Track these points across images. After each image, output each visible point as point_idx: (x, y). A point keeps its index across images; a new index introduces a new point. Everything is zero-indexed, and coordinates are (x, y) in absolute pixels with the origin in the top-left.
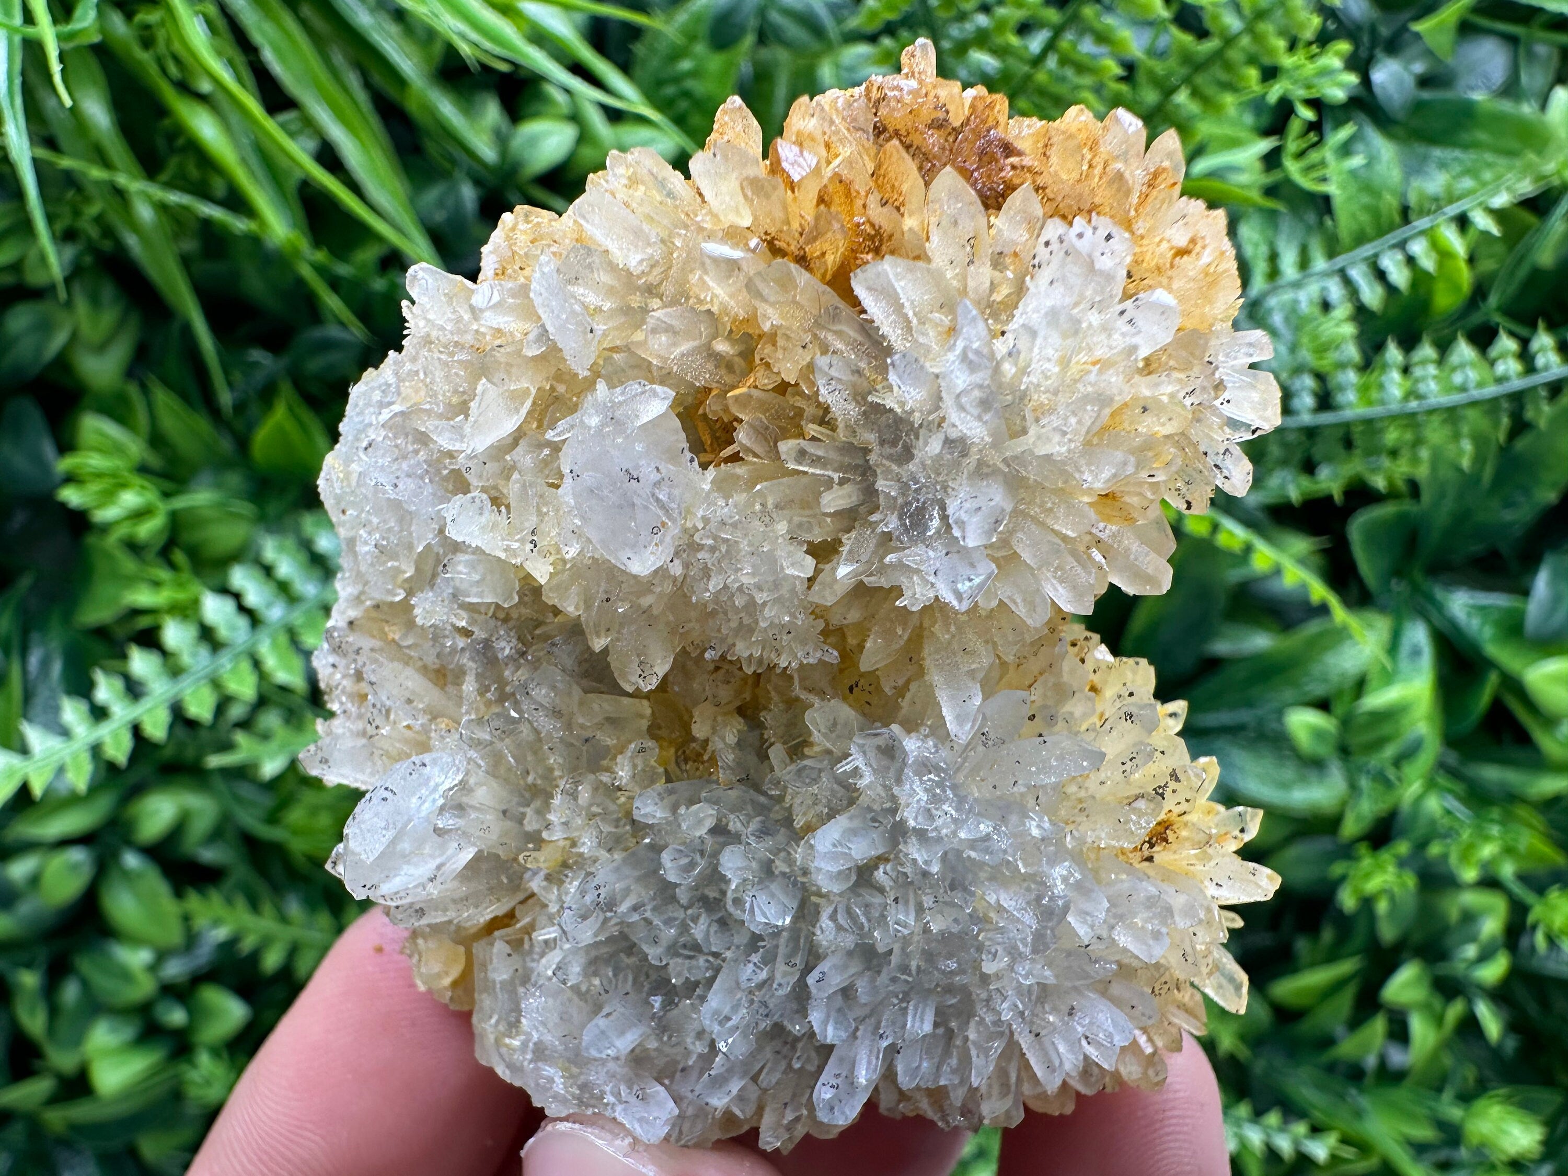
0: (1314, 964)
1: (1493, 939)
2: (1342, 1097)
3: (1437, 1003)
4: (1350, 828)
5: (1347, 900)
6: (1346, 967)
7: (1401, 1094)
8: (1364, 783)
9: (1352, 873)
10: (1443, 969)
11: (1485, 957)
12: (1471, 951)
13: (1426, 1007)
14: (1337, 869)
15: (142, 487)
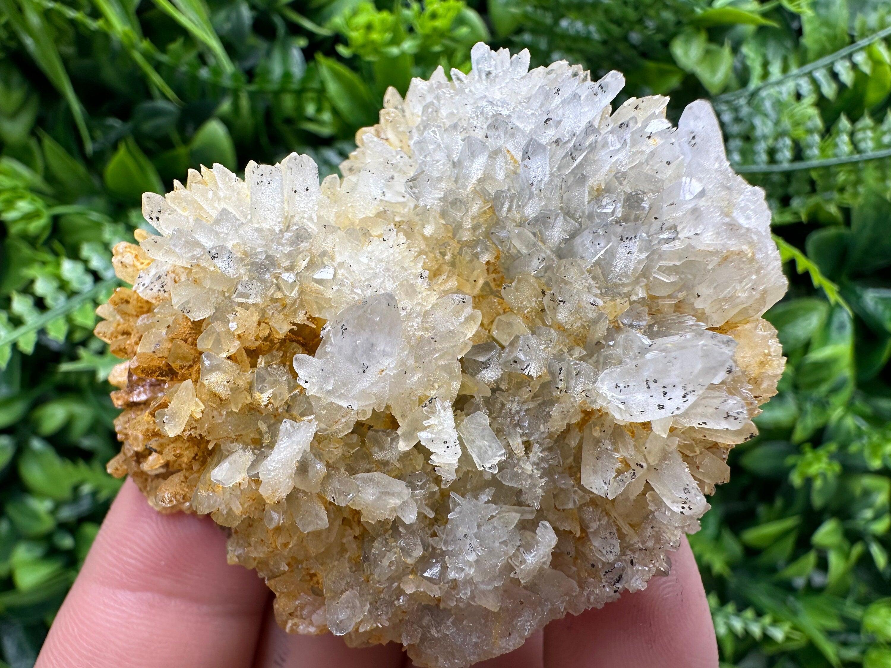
0: (769, 520)
1: (884, 506)
2: (784, 602)
3: (846, 545)
4: (799, 435)
5: (796, 479)
6: (789, 523)
7: (820, 600)
8: (808, 406)
9: (799, 463)
10: (851, 524)
11: (877, 517)
12: (868, 514)
13: (839, 549)
14: (790, 460)
15: (33, 200)
